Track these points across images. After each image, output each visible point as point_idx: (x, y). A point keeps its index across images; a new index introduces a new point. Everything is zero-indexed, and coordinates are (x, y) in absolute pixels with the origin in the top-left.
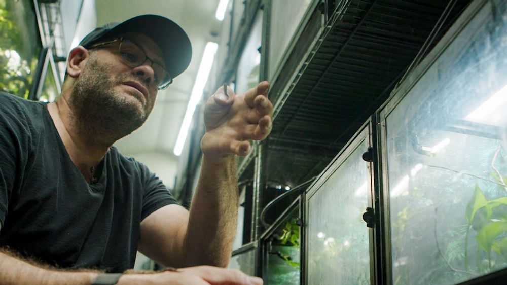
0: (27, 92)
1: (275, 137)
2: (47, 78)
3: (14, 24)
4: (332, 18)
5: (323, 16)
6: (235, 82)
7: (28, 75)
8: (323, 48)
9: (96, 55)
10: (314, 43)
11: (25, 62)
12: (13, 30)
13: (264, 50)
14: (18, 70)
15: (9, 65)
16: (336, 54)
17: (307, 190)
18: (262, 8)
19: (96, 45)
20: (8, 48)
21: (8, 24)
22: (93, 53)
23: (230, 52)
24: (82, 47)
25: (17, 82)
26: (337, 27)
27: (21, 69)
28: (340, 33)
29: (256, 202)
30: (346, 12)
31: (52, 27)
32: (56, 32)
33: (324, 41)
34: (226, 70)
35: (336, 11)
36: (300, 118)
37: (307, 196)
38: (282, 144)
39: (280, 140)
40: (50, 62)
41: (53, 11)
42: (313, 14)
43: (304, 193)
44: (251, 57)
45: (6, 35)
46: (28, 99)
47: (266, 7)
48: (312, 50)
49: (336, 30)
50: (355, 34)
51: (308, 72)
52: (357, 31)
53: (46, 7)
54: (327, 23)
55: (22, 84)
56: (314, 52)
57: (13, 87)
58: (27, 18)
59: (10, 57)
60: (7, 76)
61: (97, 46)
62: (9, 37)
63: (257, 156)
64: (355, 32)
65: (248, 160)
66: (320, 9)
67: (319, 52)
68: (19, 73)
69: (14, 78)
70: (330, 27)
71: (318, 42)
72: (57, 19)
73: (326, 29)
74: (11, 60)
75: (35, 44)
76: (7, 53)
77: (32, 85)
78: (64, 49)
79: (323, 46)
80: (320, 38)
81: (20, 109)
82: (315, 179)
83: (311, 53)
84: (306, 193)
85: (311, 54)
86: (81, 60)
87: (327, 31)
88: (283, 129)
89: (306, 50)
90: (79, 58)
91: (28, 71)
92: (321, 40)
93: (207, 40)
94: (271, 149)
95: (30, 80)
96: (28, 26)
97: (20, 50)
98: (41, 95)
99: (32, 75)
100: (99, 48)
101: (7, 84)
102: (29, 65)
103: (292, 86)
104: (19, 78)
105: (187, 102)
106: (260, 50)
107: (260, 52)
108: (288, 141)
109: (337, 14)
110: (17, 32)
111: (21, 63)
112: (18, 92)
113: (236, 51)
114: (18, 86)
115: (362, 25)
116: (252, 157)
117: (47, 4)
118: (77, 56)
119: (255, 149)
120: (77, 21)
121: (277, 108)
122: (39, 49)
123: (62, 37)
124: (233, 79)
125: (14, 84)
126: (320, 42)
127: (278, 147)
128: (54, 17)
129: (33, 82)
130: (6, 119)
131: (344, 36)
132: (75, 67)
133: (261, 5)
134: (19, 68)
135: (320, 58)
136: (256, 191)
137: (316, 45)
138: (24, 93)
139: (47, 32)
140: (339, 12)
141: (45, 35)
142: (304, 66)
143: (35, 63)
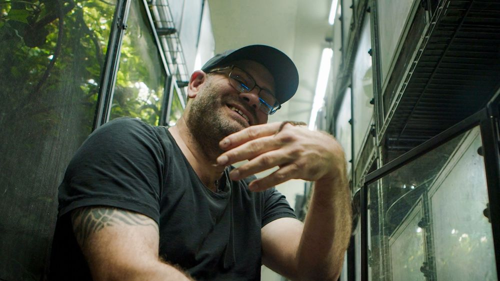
0: (158, 118)
1: (395, 137)
2: (174, 103)
3: (140, 59)
4: (436, 14)
5: (427, 12)
6: (351, 86)
7: (157, 102)
8: (430, 45)
9: (212, 79)
10: (421, 40)
11: (153, 91)
12: (139, 64)
13: (375, 52)
14: (148, 99)
15: (140, 95)
16: (445, 48)
17: (428, 189)
18: (369, 11)
19: (213, 70)
20: (137, 80)
21: (135, 60)
22: (210, 77)
23: (343, 57)
24: (202, 72)
25: (148, 110)
26: (442, 21)
27: (150, 98)
28: (446, 28)
29: (381, 204)
30: (449, 6)
31: (175, 56)
32: (179, 60)
33: (430, 38)
34: (342, 75)
35: (439, 7)
36: (417, 116)
37: (429, 194)
38: (401, 143)
39: (400, 139)
40: (175, 88)
41: (174, 41)
42: (417, 12)
43: (426, 191)
44: (364, 61)
45: (134, 69)
46: (159, 124)
47: (372, 9)
48: (420, 49)
49: (442, 25)
50: (462, 26)
51: (419, 70)
52: (464, 23)
53: (167, 38)
54: (432, 19)
55: (153, 111)
56: (422, 50)
57: (145, 115)
58: (150, 52)
59: (140, 88)
60: (139, 106)
61: (214, 72)
62: (137, 70)
63: (378, 157)
64: (462, 24)
65: (371, 162)
66: (423, 7)
67: (426, 49)
68: (149, 102)
69: (145, 107)
70: (435, 23)
71: (425, 39)
72: (178, 48)
73: (431, 26)
74: (141, 91)
75: (160, 74)
76: (137, 85)
77: (161, 112)
78: (187, 75)
79: (430, 43)
80: (426, 35)
81: (151, 129)
82: (436, 176)
83: (419, 50)
84: (428, 191)
85: (419, 52)
86: (200, 83)
87: (432, 27)
88: (401, 128)
89: (414, 49)
90: (199, 81)
91: (157, 99)
92: (427, 37)
93: (323, 47)
94: (390, 149)
95: (159, 106)
96: (152, 58)
97: (147, 81)
98: (170, 120)
99: (160, 102)
100: (216, 73)
101: (139, 113)
102: (157, 93)
103: (404, 85)
104: (149, 106)
105: (310, 111)
106: (370, 52)
107: (371, 55)
108: (409, 140)
109: (441, 9)
110: (143, 65)
111: (150, 92)
112: (150, 119)
113: (349, 55)
114: (149, 113)
115: (468, 16)
116: (374, 159)
117: (168, 36)
118: (198, 79)
119: (376, 151)
120: (197, 46)
121: (393, 109)
122: (164, 78)
123: (184, 64)
124: (349, 83)
125: (146, 112)
126: (427, 39)
127: (398, 147)
128: (175, 45)
129: (161, 108)
130: (141, 138)
131: (451, 30)
132: (195, 89)
133: (368, 8)
134: (148, 97)
135: (429, 55)
136: (380, 192)
137: (423, 42)
138: (155, 119)
139: (170, 61)
140: (441, 7)
141: (168, 63)
142: (414, 64)
143: (161, 91)
